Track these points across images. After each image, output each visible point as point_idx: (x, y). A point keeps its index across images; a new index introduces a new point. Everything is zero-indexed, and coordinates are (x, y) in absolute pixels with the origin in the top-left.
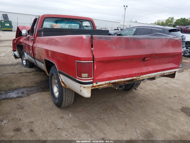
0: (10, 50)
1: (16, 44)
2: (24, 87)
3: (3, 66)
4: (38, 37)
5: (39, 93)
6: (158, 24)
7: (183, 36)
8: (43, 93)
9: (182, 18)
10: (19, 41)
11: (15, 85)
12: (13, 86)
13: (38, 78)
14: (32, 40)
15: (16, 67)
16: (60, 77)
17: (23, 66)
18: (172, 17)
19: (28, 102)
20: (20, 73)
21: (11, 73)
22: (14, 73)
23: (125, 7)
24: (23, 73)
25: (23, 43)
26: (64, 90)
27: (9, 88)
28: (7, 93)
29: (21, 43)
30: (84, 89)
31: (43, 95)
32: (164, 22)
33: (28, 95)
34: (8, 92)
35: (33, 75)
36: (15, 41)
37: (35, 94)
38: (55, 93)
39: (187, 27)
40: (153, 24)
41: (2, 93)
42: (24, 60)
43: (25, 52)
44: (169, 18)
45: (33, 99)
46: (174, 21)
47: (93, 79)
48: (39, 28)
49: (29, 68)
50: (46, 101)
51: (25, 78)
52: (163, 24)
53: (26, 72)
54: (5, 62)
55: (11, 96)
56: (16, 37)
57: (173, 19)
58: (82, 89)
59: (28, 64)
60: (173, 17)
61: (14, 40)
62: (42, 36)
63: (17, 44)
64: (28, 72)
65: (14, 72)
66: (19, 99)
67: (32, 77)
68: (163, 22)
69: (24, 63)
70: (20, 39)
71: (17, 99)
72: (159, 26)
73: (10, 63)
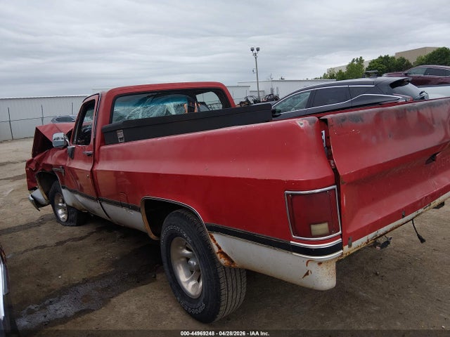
0: (10, 188)
1: (35, 171)
2: (85, 281)
3: (9, 233)
4: (105, 144)
5: (132, 291)
6: (332, 77)
7: (422, 92)
8: (143, 288)
9: (381, 57)
10: (44, 162)
11: (59, 280)
12: (54, 281)
13: (112, 249)
14: (89, 155)
15: (43, 228)
16: (215, 241)
17: (59, 225)
18: (359, 57)
19: (112, 322)
20: (58, 244)
21: (36, 248)
22: (44, 247)
23: (255, 51)
24: (65, 242)
25: (58, 166)
26: (221, 275)
27: (45, 289)
28: (44, 307)
29: (51, 166)
30: (319, 268)
31: (145, 294)
32: (344, 70)
33: (105, 302)
34: (47, 302)
35: (94, 244)
36: (33, 166)
37: (122, 295)
38: (185, 285)
39: (406, 72)
40: (321, 78)
41: (32, 307)
42: (61, 207)
43: (64, 188)
44: (353, 61)
45: (124, 311)
46: (366, 65)
47: (341, 236)
48: (104, 123)
49: (77, 225)
50: (161, 310)
51: (77, 257)
52: (341, 76)
53: (74, 239)
54: (10, 222)
55: (59, 312)
56: (34, 155)
57: (361, 61)
58: (313, 267)
59: (73, 216)
60: (361, 58)
61: (29, 163)
62: (118, 143)
63: (38, 172)
64: (77, 236)
65: (40, 244)
66: (85, 317)
67: (96, 249)
68: (340, 71)
69: (62, 217)
70: (45, 157)
71: (79, 319)
72: (334, 82)
73: (22, 221)
